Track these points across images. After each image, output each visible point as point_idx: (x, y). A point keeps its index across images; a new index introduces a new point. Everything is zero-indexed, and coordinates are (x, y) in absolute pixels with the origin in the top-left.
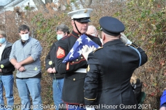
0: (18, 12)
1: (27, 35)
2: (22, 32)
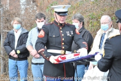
1: (43, 23)
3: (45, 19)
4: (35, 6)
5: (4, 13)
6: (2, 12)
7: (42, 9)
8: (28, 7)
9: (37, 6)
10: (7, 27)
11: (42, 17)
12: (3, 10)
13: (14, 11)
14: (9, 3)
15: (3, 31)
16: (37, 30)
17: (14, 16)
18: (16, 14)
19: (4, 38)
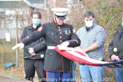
4: (82, 5)
6: (48, 12)
7: (89, 8)
8: (75, 6)
9: (84, 5)
11: (90, 15)
12: (49, 9)
14: (56, 3)
16: (85, 29)
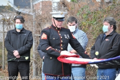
0: (63, 4)
1: (74, 27)
2: (69, 24)
3: (76, 23)
4: (66, 11)
5: (37, 17)
6: (34, 17)
9: (68, 11)
10: (39, 31)
12: (35, 14)
13: (46, 16)
15: (35, 35)
17: (46, 21)
18: (48, 18)
19: (36, 42)
